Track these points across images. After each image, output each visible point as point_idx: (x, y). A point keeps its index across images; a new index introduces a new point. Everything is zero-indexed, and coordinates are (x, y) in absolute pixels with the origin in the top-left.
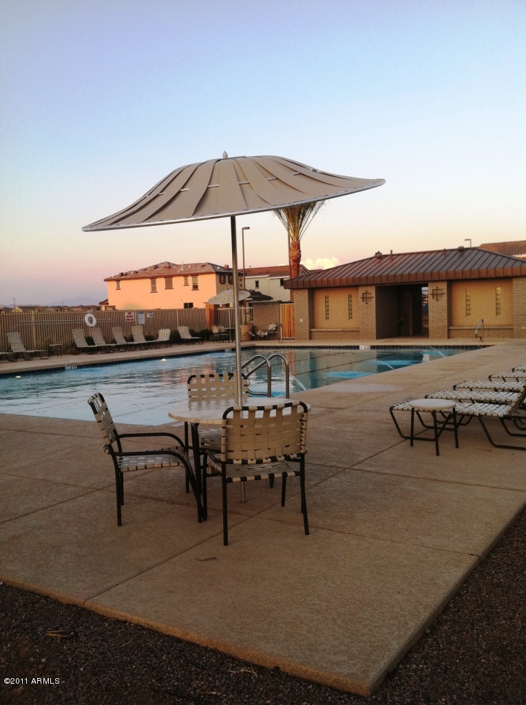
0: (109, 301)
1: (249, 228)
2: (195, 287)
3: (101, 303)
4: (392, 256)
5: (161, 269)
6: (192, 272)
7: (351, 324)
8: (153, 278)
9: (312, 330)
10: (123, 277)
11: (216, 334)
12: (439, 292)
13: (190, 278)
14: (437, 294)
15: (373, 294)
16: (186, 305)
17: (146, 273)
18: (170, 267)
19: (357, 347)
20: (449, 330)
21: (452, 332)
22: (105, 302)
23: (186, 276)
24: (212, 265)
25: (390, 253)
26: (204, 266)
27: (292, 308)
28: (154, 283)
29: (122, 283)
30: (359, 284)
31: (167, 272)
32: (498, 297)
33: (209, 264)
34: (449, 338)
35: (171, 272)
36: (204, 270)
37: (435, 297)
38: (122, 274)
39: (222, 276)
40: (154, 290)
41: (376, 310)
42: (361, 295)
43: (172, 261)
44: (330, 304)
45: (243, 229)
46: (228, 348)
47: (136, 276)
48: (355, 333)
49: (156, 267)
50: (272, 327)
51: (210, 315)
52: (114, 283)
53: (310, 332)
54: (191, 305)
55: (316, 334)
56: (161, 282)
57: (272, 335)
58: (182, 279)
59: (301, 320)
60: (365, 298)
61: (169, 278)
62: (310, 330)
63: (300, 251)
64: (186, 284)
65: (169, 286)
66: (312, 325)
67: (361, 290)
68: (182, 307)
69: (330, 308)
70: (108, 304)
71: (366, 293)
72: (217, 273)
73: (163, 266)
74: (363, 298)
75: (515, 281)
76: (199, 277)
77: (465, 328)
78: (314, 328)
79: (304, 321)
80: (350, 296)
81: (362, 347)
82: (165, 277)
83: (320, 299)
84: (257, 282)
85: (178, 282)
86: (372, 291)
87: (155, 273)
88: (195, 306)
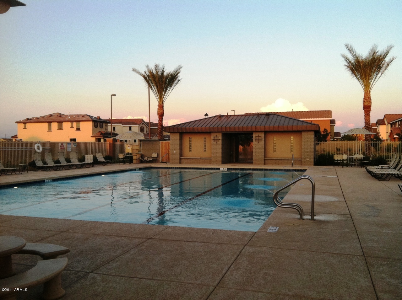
0: (18, 136)
1: (115, 95)
2: (78, 129)
3: (13, 137)
4: (228, 116)
5: (55, 117)
6: (76, 120)
7: (206, 155)
8: (50, 123)
9: (181, 158)
10: (28, 121)
11: (122, 158)
12: (260, 138)
13: (75, 124)
14: (258, 139)
15: (220, 138)
16: (71, 140)
17: (45, 119)
18: (61, 116)
19: (219, 169)
20: (265, 160)
21: (266, 161)
22: (16, 137)
23: (72, 122)
24: (89, 116)
25: (226, 114)
26: (84, 116)
27: (167, 144)
28: (50, 126)
29: (28, 125)
30: (212, 131)
31: (59, 119)
32: (292, 142)
33: (87, 115)
34: (264, 164)
35: (62, 119)
36: (84, 119)
37: (257, 141)
38: (28, 119)
39: (96, 123)
40: (50, 130)
41: (222, 147)
42: (212, 138)
43: (62, 113)
44: (192, 142)
45: (111, 95)
46: (137, 168)
47: (38, 120)
48: (209, 160)
49: (51, 115)
50: (155, 155)
51: (110, 146)
52: (22, 125)
53: (180, 159)
54: (75, 140)
55: (184, 160)
56: (55, 125)
57: (155, 160)
58: (69, 124)
59: (175, 152)
60: (215, 140)
61: (60, 123)
62: (180, 157)
63: (163, 110)
64: (72, 127)
65: (60, 128)
66: (181, 155)
67: (213, 135)
68: (69, 141)
69: (192, 145)
70: (17, 138)
71: (216, 137)
72: (93, 121)
73: (56, 115)
74: (214, 140)
75: (303, 134)
76: (81, 123)
77: (274, 159)
78: (182, 156)
79: (176, 152)
80: (205, 138)
81: (222, 169)
82: (58, 122)
83: (186, 139)
84: (114, 128)
85: (66, 125)
86: (220, 136)
87: (51, 119)
88: (77, 141)
